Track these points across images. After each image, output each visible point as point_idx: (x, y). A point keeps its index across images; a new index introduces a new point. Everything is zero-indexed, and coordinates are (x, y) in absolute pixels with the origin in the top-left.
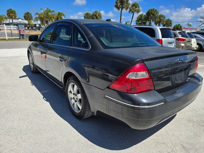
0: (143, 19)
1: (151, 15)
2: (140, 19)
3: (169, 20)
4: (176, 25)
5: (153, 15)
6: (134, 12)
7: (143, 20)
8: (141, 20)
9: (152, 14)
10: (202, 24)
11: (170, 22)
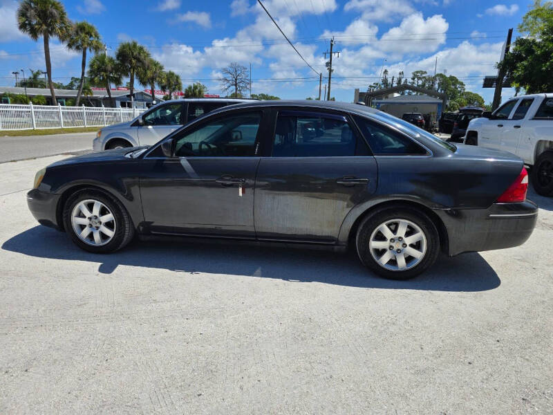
0: (109, 67)
1: (134, 61)
2: (99, 70)
3: (171, 74)
4: (190, 88)
5: (138, 60)
6: (85, 49)
7: (111, 72)
8: (105, 71)
9: (135, 58)
10: (228, 84)
11: (175, 81)
